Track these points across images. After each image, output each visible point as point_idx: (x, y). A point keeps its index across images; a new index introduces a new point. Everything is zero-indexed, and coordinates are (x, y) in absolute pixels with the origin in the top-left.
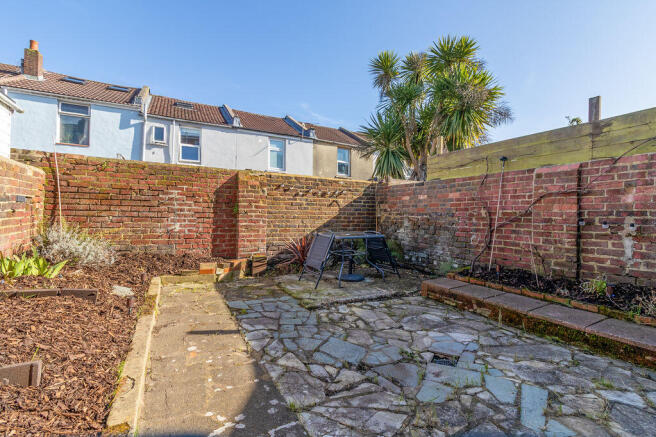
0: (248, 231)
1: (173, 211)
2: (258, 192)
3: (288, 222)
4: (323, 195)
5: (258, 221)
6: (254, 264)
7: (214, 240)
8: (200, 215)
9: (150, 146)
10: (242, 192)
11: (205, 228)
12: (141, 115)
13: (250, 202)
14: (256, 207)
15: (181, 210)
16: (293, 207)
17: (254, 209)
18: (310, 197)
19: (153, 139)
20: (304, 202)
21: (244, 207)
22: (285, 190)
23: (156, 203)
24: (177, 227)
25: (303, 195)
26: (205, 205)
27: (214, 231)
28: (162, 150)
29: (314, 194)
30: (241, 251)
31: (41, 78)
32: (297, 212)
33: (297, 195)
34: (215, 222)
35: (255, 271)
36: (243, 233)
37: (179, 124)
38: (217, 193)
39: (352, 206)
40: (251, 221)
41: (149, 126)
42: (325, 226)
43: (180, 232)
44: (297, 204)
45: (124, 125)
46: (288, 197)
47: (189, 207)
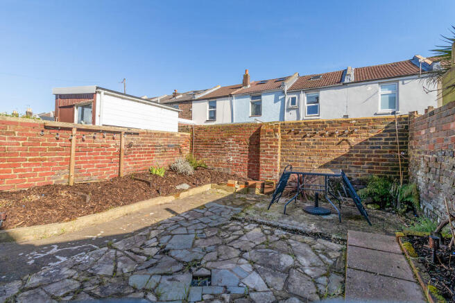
0: (265, 163)
1: (230, 150)
2: (272, 136)
3: (297, 157)
4: (331, 135)
5: (272, 157)
6: (266, 186)
7: (249, 168)
8: (242, 152)
9: (289, 110)
10: (262, 137)
11: (244, 160)
12: (283, 92)
13: (267, 143)
14: (271, 147)
15: (233, 149)
16: (302, 147)
17: (269, 148)
18: (318, 138)
19: (290, 106)
20: (312, 142)
21: (263, 147)
22: (295, 134)
23: (223, 146)
24: (231, 159)
25: (311, 137)
26: (244, 147)
27: (249, 162)
28: (295, 111)
29: (322, 135)
30: (262, 177)
31: (249, 86)
32: (304, 150)
33: (305, 136)
34: (249, 157)
35: (266, 191)
36: (262, 164)
37: (305, 92)
38: (251, 139)
39: (368, 143)
40: (268, 156)
41: (288, 97)
42: (333, 162)
43: (233, 161)
44: (305, 144)
45: (276, 100)
46: (298, 138)
47: (237, 147)
